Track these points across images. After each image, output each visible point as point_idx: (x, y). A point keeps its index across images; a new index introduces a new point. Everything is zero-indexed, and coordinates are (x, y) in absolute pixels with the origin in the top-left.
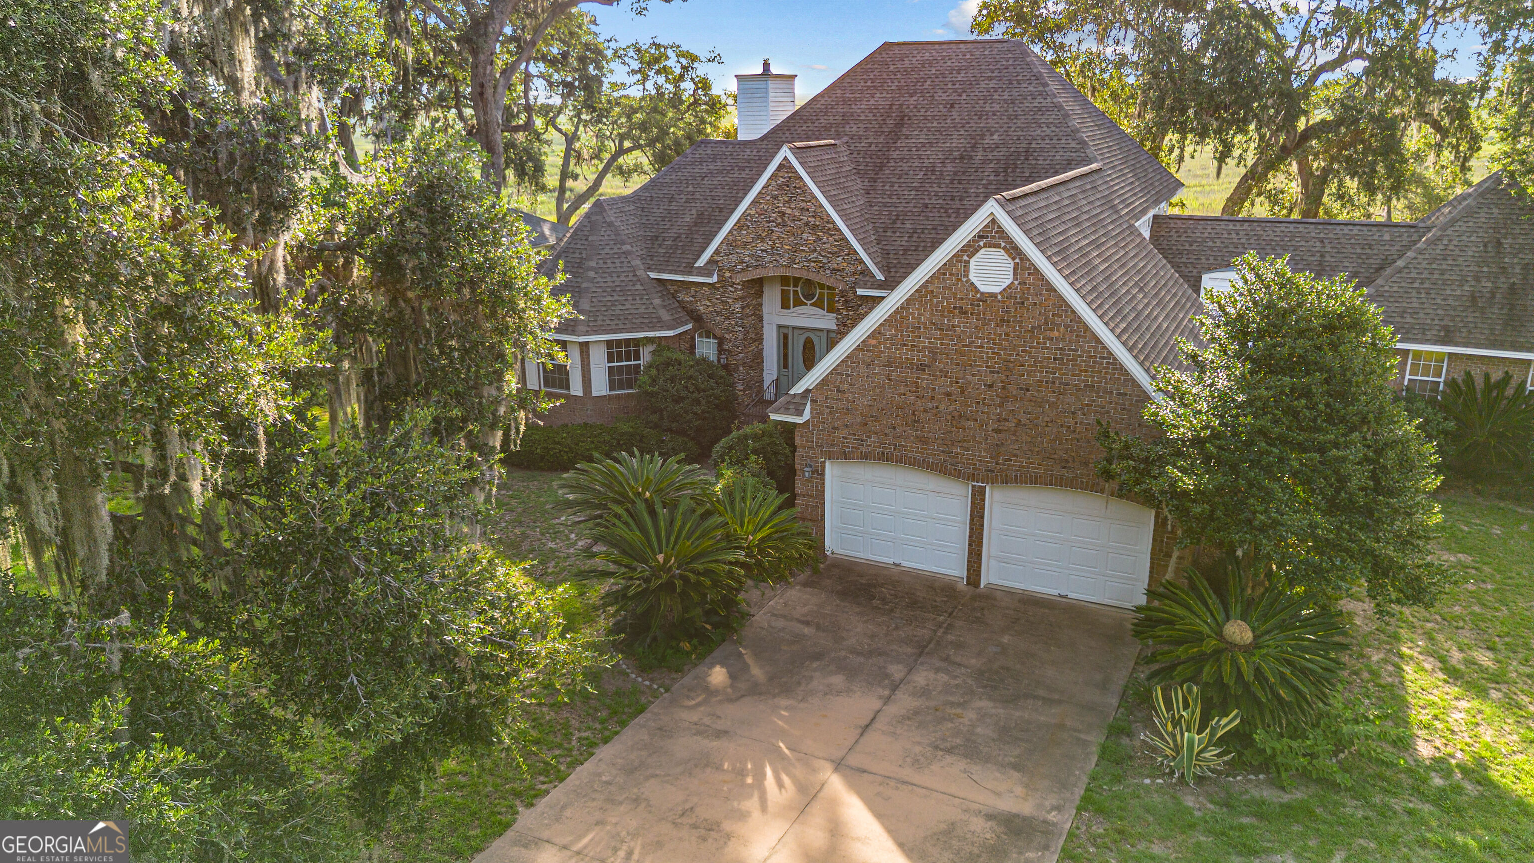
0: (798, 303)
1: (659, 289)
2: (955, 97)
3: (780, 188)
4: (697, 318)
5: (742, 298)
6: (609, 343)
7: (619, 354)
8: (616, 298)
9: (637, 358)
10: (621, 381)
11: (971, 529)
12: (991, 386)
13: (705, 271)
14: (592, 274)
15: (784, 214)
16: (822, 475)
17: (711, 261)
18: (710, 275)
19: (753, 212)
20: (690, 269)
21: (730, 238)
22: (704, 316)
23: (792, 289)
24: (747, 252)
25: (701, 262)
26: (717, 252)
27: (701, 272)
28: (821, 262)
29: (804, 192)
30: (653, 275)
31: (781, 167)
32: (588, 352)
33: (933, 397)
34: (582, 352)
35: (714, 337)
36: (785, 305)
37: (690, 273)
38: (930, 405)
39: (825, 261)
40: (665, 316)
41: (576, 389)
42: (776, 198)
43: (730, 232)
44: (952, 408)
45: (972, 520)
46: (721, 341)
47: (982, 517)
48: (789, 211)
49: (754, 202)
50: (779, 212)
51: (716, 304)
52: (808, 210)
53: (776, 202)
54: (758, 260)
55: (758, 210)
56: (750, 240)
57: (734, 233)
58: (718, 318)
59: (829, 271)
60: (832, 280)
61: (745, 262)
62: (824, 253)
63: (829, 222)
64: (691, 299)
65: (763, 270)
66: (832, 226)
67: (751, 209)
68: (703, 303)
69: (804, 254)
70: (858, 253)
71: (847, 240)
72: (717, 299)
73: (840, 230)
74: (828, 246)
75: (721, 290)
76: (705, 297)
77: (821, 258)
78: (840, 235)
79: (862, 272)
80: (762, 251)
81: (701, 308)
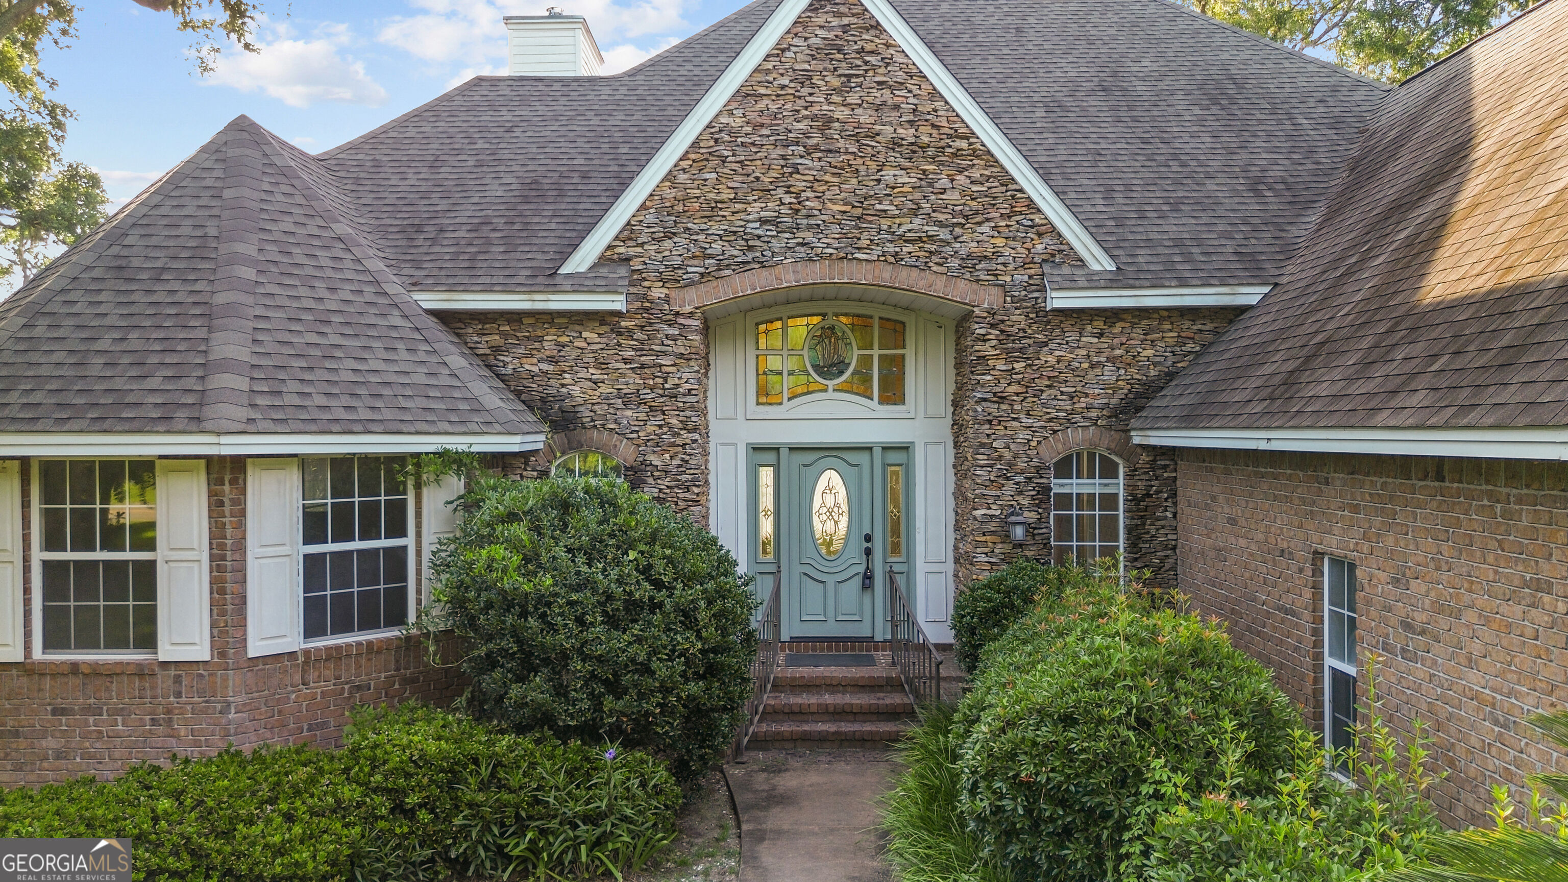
0: (804, 388)
3: (816, 56)
4: (559, 419)
7: (342, 513)
9: (396, 528)
13: (597, 280)
15: (829, 121)
17: (607, 260)
18: (607, 293)
19: (736, 122)
20: (548, 278)
21: (669, 193)
22: (585, 412)
23: (782, 353)
24: (716, 228)
25: (580, 262)
26: (628, 233)
27: (579, 284)
29: (887, 60)
30: (428, 301)
32: (240, 503)
34: (216, 504)
37: (549, 289)
39: (944, 234)
41: (186, 637)
42: (804, 80)
43: (670, 177)
48: (841, 113)
49: (744, 95)
50: (814, 118)
51: (623, 375)
52: (897, 107)
53: (805, 91)
54: (751, 248)
55: (752, 116)
56: (727, 195)
57: (682, 177)
58: (629, 413)
59: (955, 263)
60: (962, 284)
61: (711, 257)
62: (942, 217)
63: (956, 135)
64: (545, 367)
65: (765, 273)
66: (964, 144)
67: (731, 113)
68: (583, 374)
69: (885, 223)
70: (1039, 211)
71: (1007, 180)
72: (626, 361)
73: (989, 152)
74: (953, 196)
75: (639, 335)
76: (589, 358)
77: (932, 230)
78: (986, 167)
79: (1048, 259)
80: (763, 221)
81: (576, 390)
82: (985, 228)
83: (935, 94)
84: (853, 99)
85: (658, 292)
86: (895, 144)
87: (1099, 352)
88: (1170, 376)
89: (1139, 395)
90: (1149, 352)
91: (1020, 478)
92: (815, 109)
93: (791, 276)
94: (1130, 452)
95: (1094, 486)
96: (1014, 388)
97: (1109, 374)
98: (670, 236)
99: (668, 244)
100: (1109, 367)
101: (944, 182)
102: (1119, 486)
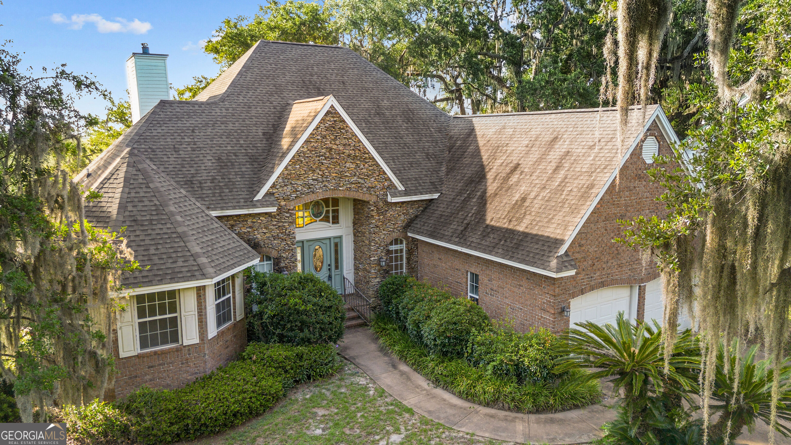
0: (310, 221)
3: (327, 129)
8: (210, 237)
9: (229, 291)
13: (264, 203)
17: (269, 194)
18: (267, 205)
19: (305, 150)
22: (262, 243)
23: (305, 211)
24: (299, 182)
25: (259, 196)
26: (274, 186)
31: (328, 113)
32: (203, 294)
34: (199, 297)
36: (299, 225)
37: (251, 206)
41: (191, 337)
42: (324, 137)
48: (335, 147)
50: (327, 148)
51: (273, 230)
52: (349, 145)
53: (324, 140)
54: (310, 188)
55: (309, 148)
56: (303, 172)
57: (290, 168)
58: (275, 242)
59: (365, 190)
60: (367, 195)
61: (298, 191)
62: (362, 177)
63: (365, 153)
64: (249, 230)
65: (314, 195)
66: (367, 156)
67: (303, 147)
68: (261, 231)
69: (347, 179)
70: (386, 174)
71: (378, 165)
72: (273, 225)
73: (373, 158)
74: (364, 171)
75: (277, 217)
76: (262, 226)
77: (360, 180)
78: (373, 162)
79: (388, 187)
80: (313, 180)
81: (259, 236)
82: (373, 179)
83: (360, 141)
84: (337, 142)
85: (283, 203)
86: (349, 156)
87: (400, 212)
88: (417, 217)
89: (409, 222)
90: (412, 211)
91: (382, 248)
92: (327, 146)
93: (321, 195)
94: (407, 238)
95: (398, 247)
96: (380, 223)
97: (402, 217)
98: (285, 185)
99: (285, 188)
100: (403, 216)
101: (362, 166)
102: (404, 246)
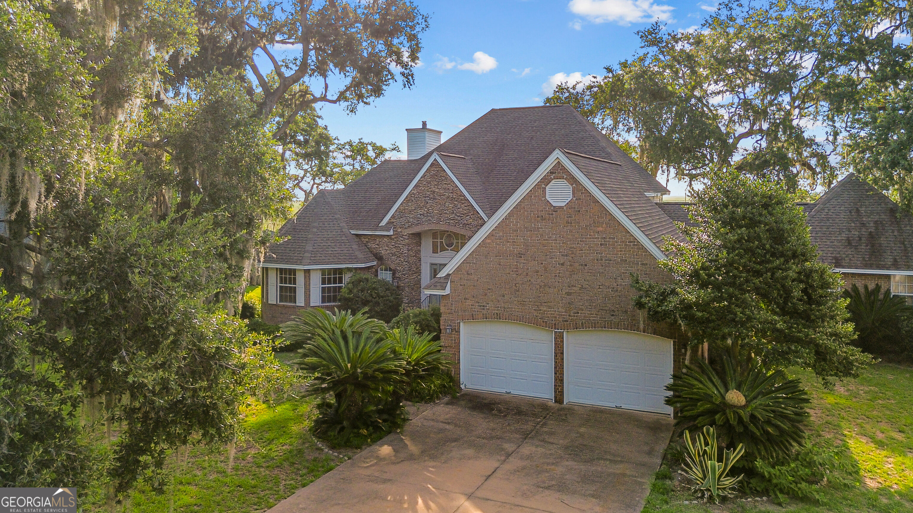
0: (443, 249)
1: (356, 240)
2: (533, 134)
3: (432, 176)
4: (379, 258)
5: (408, 245)
6: (323, 270)
7: (329, 279)
8: (330, 244)
9: (341, 282)
10: (329, 297)
11: (556, 362)
12: (563, 264)
13: (386, 228)
14: (315, 230)
15: (434, 192)
16: (458, 332)
17: (389, 223)
18: (389, 230)
19: (415, 192)
20: (377, 227)
21: (401, 208)
22: (384, 257)
23: (439, 240)
24: (412, 216)
25: (383, 223)
26: (393, 217)
27: (383, 229)
28: (456, 220)
29: (446, 179)
30: (353, 232)
31: (432, 165)
32: (309, 277)
33: (527, 274)
34: (305, 277)
35: (390, 270)
36: (435, 251)
37: (376, 230)
38: (526, 280)
39: (459, 218)
40: (360, 256)
41: (300, 301)
42: (429, 183)
43: (401, 204)
44: (539, 280)
45: (556, 356)
46: (394, 272)
47: (563, 353)
48: (437, 190)
49: (416, 186)
51: (392, 249)
52: (448, 189)
53: (429, 185)
54: (418, 221)
55: (418, 191)
56: (413, 208)
57: (404, 205)
58: (393, 257)
59: (461, 225)
60: (463, 230)
62: (458, 215)
63: (460, 196)
64: (377, 246)
66: (462, 198)
67: (414, 190)
68: (384, 248)
70: (479, 213)
71: (472, 206)
72: (392, 245)
73: (468, 200)
74: (461, 210)
75: (395, 240)
76: (385, 244)
77: (457, 217)
78: (467, 203)
80: (421, 215)
81: (383, 252)
82: (468, 217)
83: (456, 187)
84: (439, 187)
85: (399, 230)
86: (448, 197)
98: (402, 217)
99: (401, 219)
101: (459, 206)
